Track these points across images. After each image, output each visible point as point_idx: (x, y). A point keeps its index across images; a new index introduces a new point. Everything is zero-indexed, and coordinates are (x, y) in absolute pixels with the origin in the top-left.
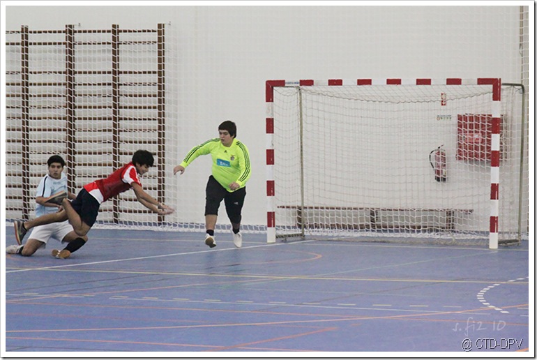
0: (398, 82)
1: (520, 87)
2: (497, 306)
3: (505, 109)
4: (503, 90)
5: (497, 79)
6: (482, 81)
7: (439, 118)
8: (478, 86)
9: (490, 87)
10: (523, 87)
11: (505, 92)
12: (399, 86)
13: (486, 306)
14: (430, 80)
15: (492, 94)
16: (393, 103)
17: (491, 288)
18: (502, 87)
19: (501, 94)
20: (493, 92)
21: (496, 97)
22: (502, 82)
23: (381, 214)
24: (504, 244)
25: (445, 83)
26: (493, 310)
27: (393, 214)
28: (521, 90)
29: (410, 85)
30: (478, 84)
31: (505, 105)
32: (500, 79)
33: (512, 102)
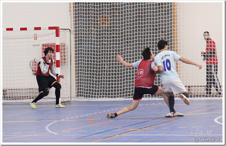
0: (11, 29)
1: (69, 30)
2: (53, 132)
3: (62, 41)
4: (61, 32)
5: (57, 27)
6: (50, 28)
7: (34, 45)
8: (49, 30)
9: (55, 30)
10: (70, 30)
11: (61, 33)
12: (12, 31)
13: (48, 132)
14: (26, 28)
15: (55, 34)
16: (10, 39)
17: (53, 124)
18: (60, 30)
19: (60, 34)
20: (56, 33)
21: (57, 35)
22: (60, 28)
23: (8, 92)
24: (64, 103)
25: (34, 29)
26: (51, 133)
27: (13, 91)
28: (69, 32)
29: (17, 31)
30: (49, 29)
31: (62, 39)
32: (59, 27)
33: (65, 37)
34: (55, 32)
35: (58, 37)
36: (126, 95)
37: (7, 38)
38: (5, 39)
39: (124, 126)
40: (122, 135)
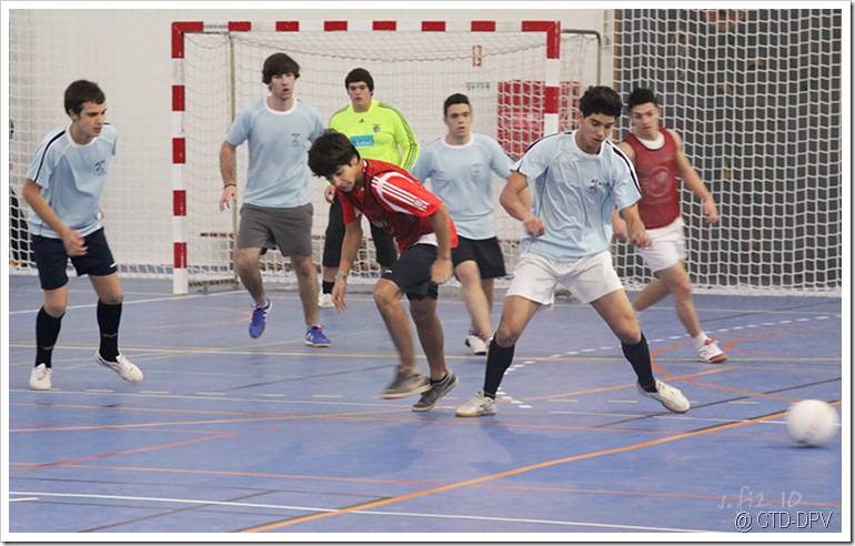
0: (390, 26)
1: (595, 36)
2: (515, 398)
3: (568, 72)
4: (565, 40)
5: (553, 23)
6: (529, 26)
7: (470, 86)
8: (524, 33)
9: (544, 35)
10: (599, 37)
11: (567, 44)
12: (392, 32)
14: (444, 23)
15: (546, 48)
16: (386, 61)
17: (518, 368)
18: (563, 35)
19: (561, 47)
20: (548, 44)
21: (553, 52)
22: (562, 27)
24: (565, 297)
25: (470, 28)
26: (507, 403)
28: (596, 41)
29: (412, 32)
30: (524, 30)
31: (568, 65)
32: (559, 23)
33: (581, 61)
34: (545, 42)
35: (555, 60)
36: (787, 280)
37: (373, 56)
38: (368, 61)
39: (770, 390)
40: (761, 421)
